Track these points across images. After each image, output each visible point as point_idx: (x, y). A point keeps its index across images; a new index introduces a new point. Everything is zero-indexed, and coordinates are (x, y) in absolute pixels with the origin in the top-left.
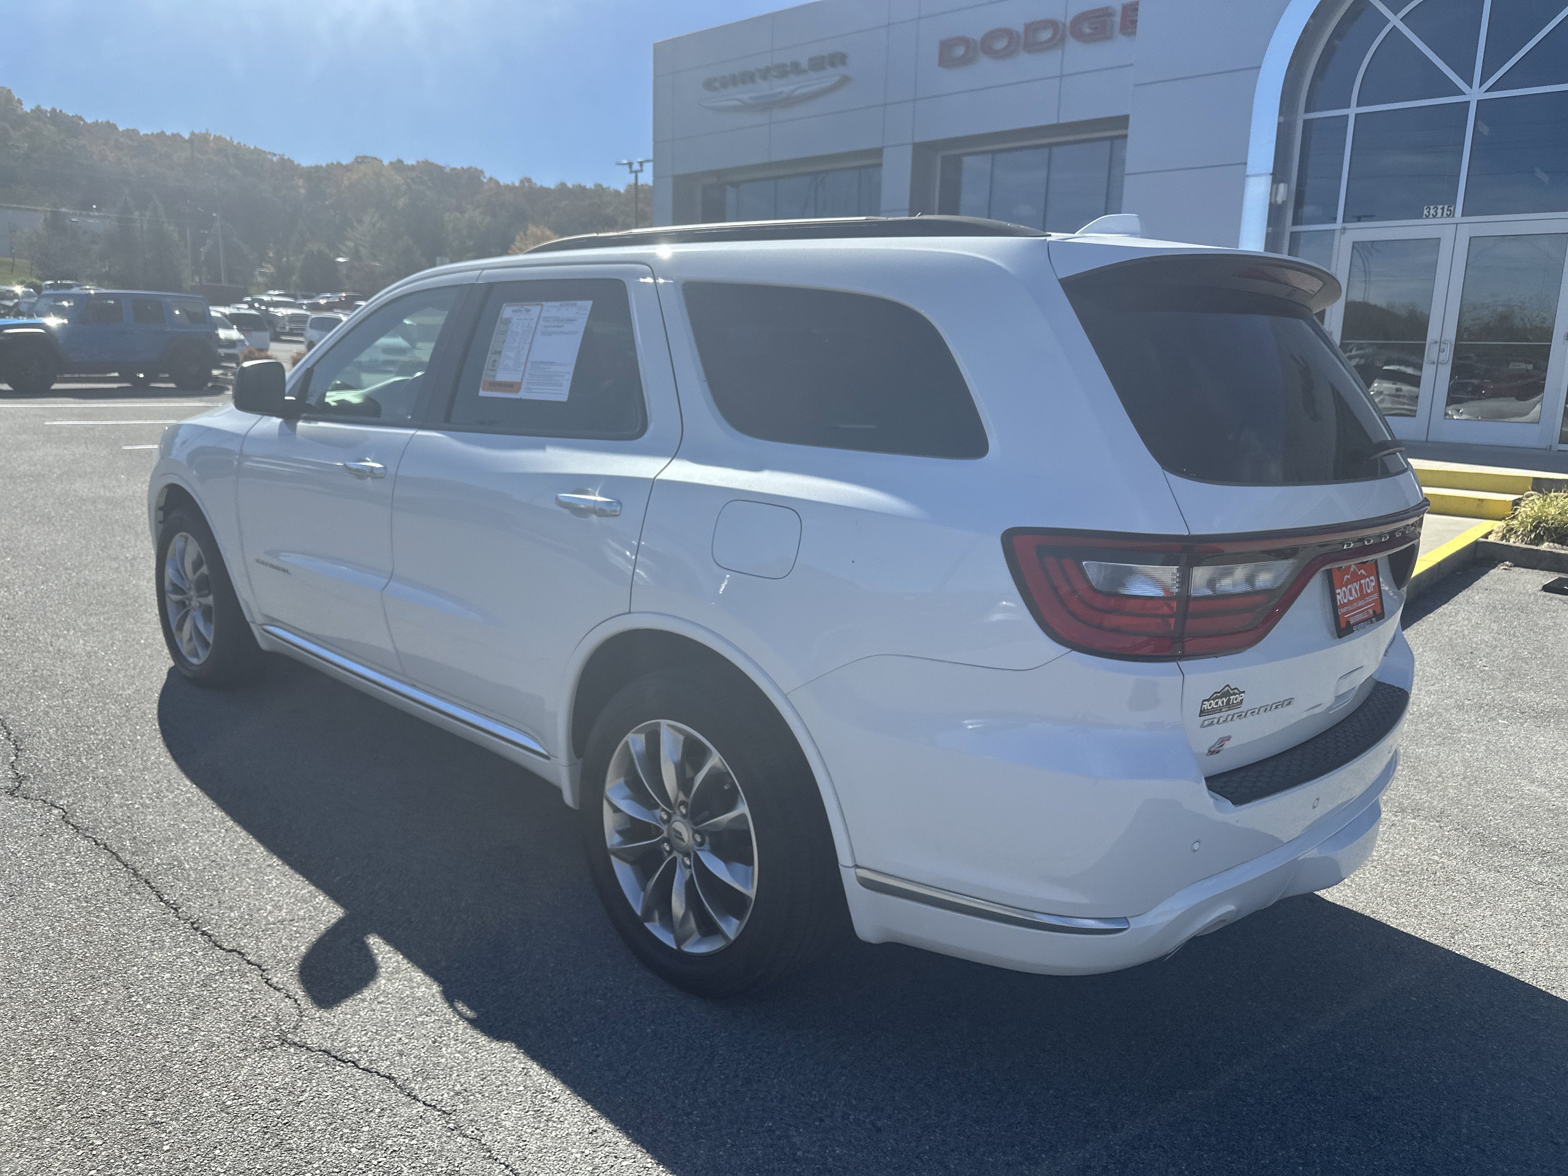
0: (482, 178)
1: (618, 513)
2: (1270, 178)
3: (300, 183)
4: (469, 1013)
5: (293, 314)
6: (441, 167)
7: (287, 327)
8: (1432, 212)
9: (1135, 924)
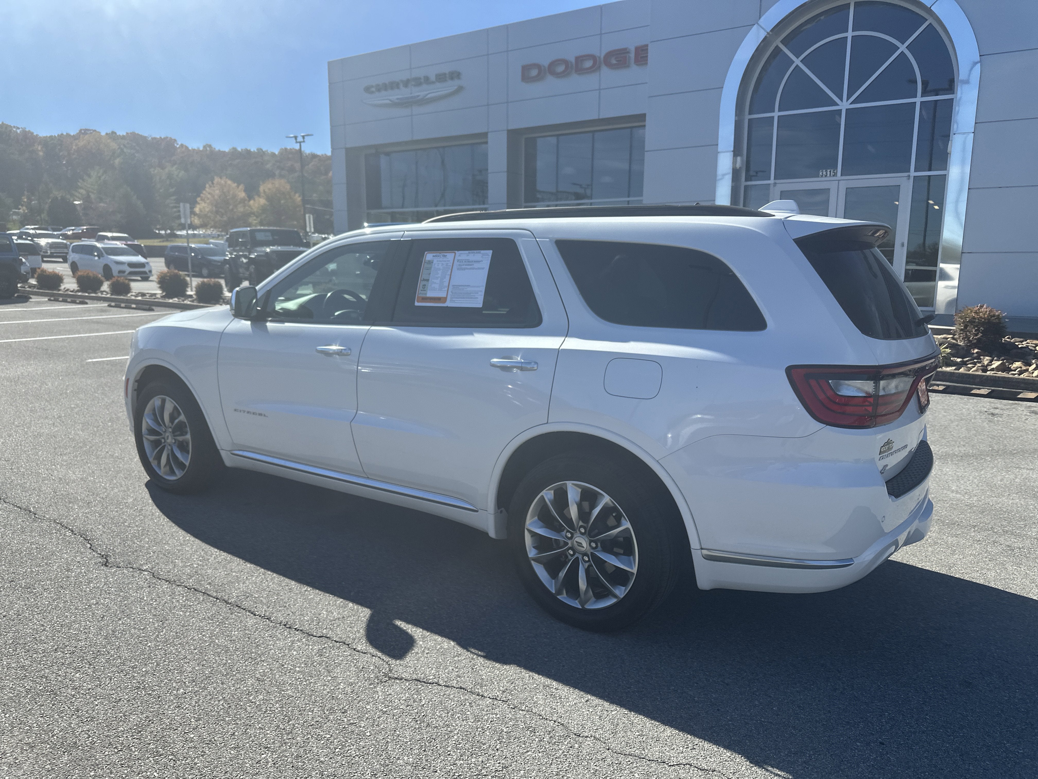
0: (176, 145)
1: (536, 368)
2: (732, 153)
3: (39, 148)
4: (482, 654)
5: (52, 242)
6: (146, 137)
7: (49, 251)
8: (824, 173)
9: (856, 561)
